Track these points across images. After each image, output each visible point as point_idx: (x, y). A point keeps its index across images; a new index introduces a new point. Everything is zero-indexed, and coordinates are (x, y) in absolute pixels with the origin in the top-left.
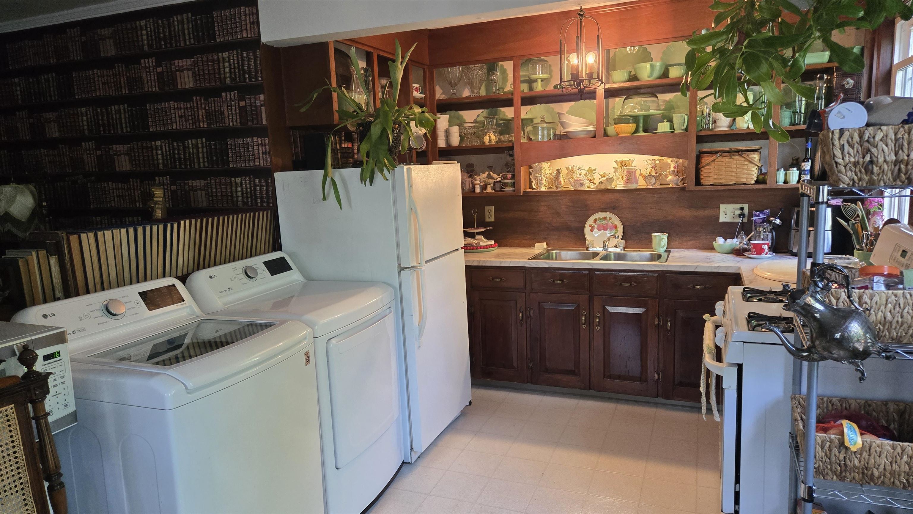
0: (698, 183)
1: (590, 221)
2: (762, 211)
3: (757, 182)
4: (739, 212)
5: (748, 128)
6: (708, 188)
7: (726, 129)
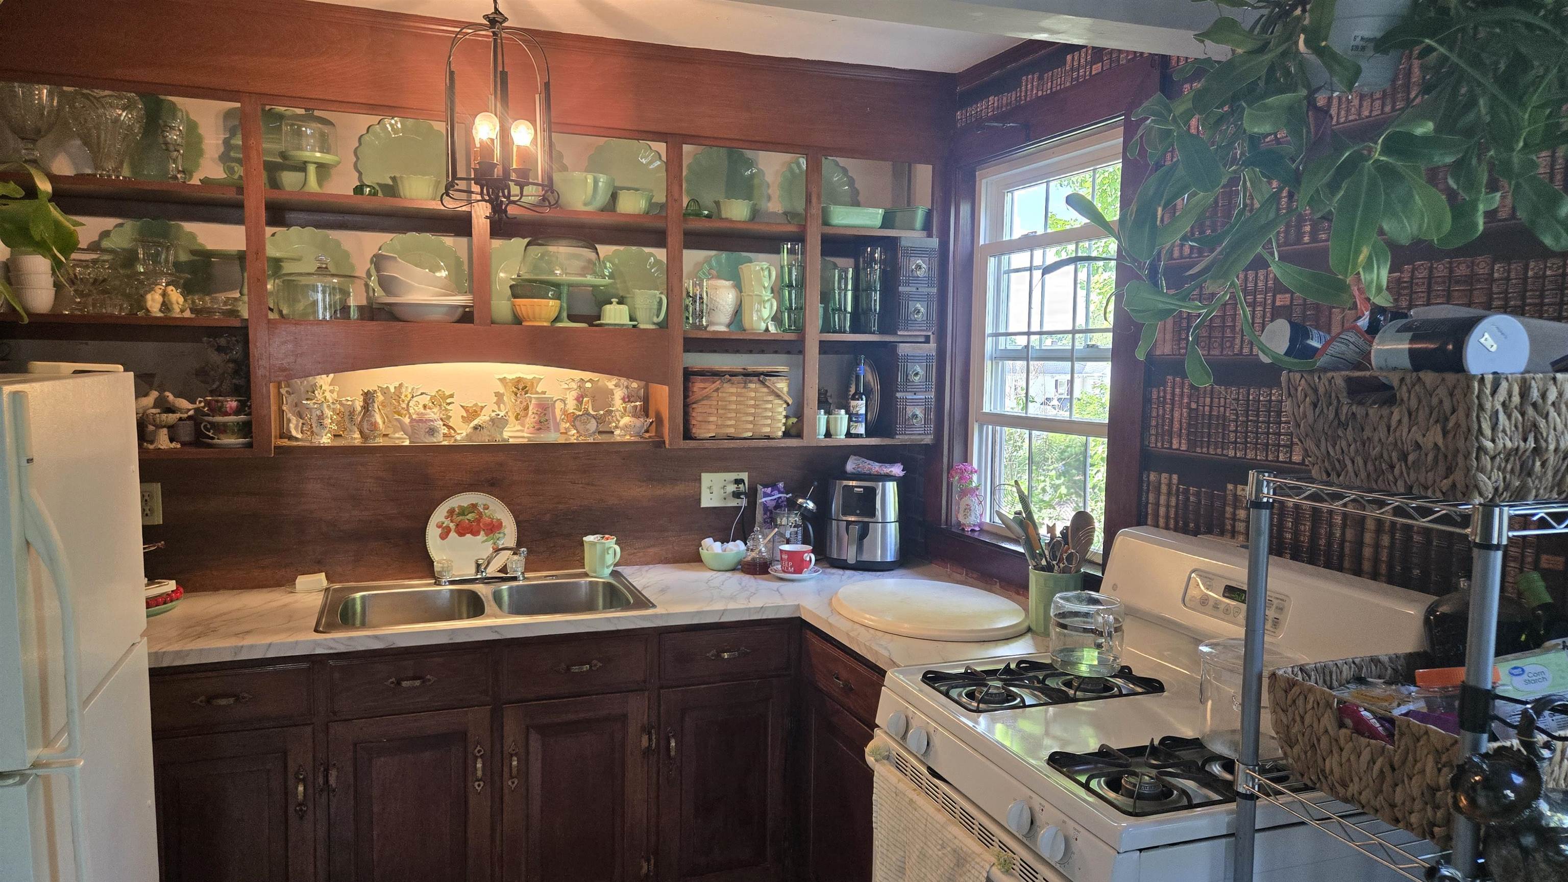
0: (688, 435)
1: (439, 515)
2: (774, 486)
3: (786, 434)
4: (732, 488)
5: (767, 330)
6: (708, 444)
7: (723, 329)
